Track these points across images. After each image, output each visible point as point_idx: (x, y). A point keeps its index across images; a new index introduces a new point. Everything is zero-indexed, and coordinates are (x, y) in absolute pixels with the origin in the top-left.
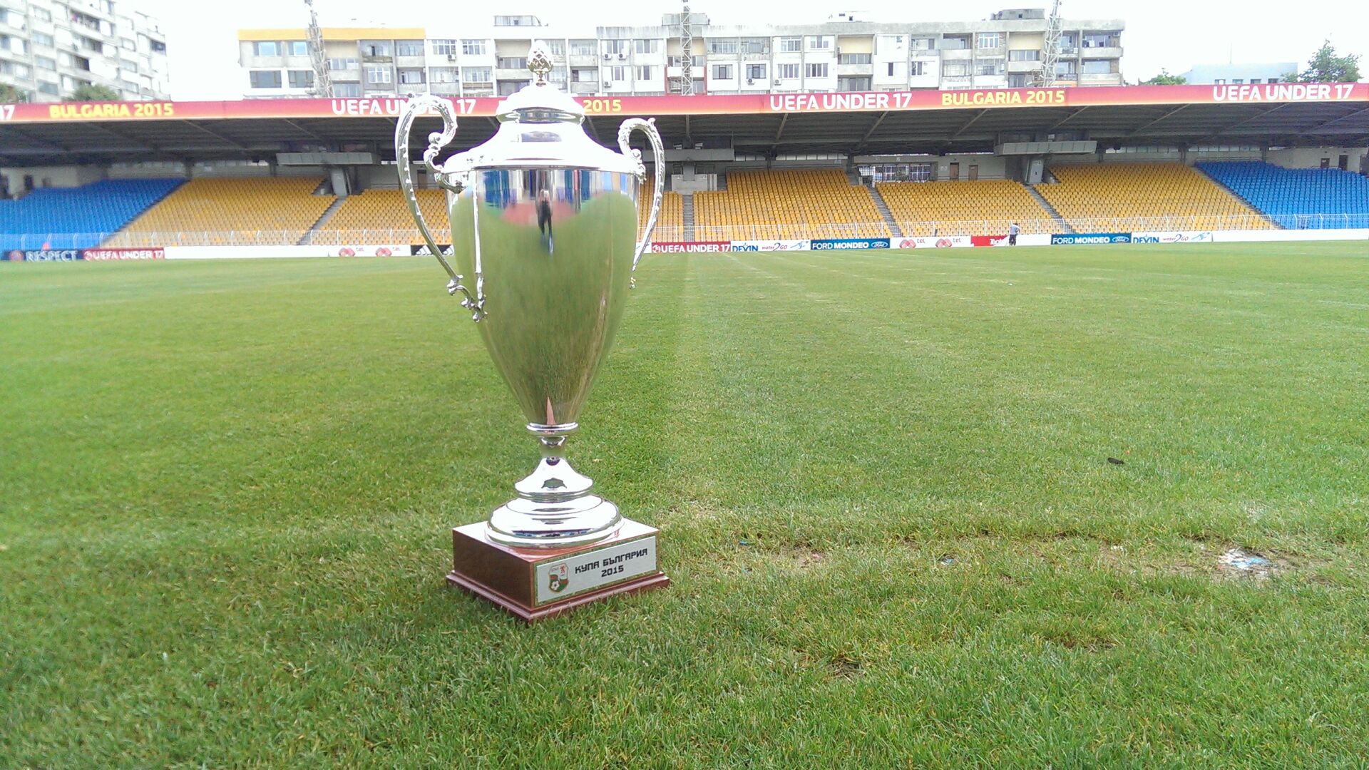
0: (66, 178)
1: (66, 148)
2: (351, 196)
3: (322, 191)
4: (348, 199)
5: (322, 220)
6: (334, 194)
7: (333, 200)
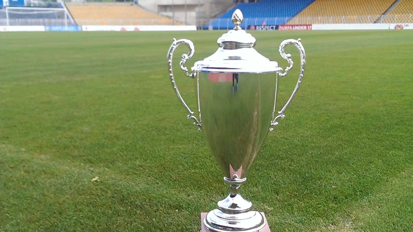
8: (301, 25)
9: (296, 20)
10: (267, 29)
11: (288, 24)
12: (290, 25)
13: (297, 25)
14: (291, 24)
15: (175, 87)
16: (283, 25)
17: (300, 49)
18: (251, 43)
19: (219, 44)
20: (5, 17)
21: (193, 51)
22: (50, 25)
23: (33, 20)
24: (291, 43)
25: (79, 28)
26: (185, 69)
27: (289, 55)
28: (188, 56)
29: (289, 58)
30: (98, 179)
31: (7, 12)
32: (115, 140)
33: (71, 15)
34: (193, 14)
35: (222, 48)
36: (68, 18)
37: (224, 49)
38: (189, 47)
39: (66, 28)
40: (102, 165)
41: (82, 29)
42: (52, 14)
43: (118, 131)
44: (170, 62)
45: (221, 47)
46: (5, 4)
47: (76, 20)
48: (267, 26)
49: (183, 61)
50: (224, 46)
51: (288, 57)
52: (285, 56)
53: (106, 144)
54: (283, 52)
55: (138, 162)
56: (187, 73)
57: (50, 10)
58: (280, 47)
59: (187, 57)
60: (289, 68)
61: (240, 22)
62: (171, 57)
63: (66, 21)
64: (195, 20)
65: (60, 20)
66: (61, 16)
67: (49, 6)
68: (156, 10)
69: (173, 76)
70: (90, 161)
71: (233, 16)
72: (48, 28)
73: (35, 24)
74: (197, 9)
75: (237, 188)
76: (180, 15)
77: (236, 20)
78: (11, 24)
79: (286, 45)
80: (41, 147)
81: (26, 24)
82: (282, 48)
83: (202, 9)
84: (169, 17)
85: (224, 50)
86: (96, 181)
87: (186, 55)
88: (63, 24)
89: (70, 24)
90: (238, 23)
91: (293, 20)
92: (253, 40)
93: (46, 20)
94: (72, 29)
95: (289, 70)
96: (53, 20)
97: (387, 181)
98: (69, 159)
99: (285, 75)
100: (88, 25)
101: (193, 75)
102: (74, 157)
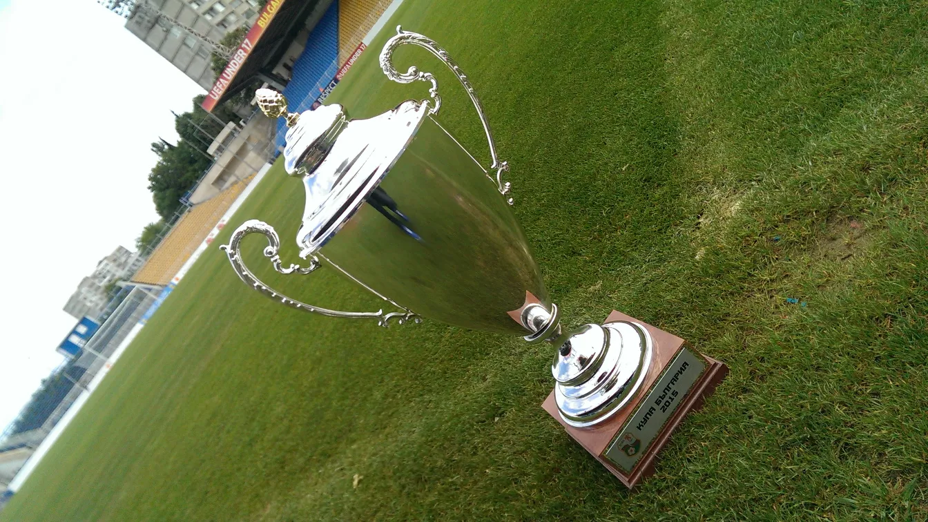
0: (296, 50)
1: (282, 36)
8: (354, 54)
9: (344, 54)
10: (329, 92)
11: (342, 65)
12: (345, 65)
13: (351, 58)
14: (344, 62)
15: (312, 310)
16: (339, 71)
17: (415, 41)
18: (339, 117)
19: (295, 174)
20: (95, 357)
21: (271, 230)
22: (142, 314)
23: (124, 328)
24: (393, 48)
25: (171, 286)
26: (293, 267)
27: (411, 70)
28: (273, 246)
29: (416, 72)
30: (359, 477)
31: (90, 350)
32: (323, 390)
33: (149, 284)
34: (251, 156)
35: (307, 174)
36: (150, 290)
37: (311, 172)
38: (258, 231)
39: (160, 301)
40: (342, 446)
41: (174, 285)
42: (133, 303)
43: (314, 373)
44: (259, 287)
45: (303, 175)
46: (81, 345)
47: (159, 283)
48: (326, 89)
49: (276, 261)
50: (307, 168)
51: (413, 73)
52: (407, 78)
53: (319, 407)
54: (399, 75)
55: (378, 395)
56: (303, 270)
57: (126, 303)
58: (385, 73)
59: (274, 249)
60: (434, 88)
61: (282, 106)
62: (251, 276)
63: (151, 295)
64: (260, 159)
65: (146, 300)
66: (141, 296)
67: (121, 299)
68: (216, 190)
69: (288, 300)
70: (326, 455)
71: (263, 109)
72: (144, 320)
73: (130, 329)
74: (250, 147)
75: (560, 333)
76: (241, 170)
77: (275, 109)
78: (108, 356)
79: (390, 60)
80: (257, 495)
81: (121, 339)
82: (391, 72)
83: (254, 141)
84: (235, 183)
85: (312, 176)
86: (360, 482)
87: (269, 248)
88: (153, 301)
89: (158, 293)
90: (282, 109)
91: (341, 57)
92: (335, 109)
93: (134, 315)
94: (165, 295)
95: (436, 91)
96: (140, 308)
97: (667, 91)
98: (300, 479)
99: (441, 104)
100: (175, 275)
101: (315, 263)
102: (303, 470)
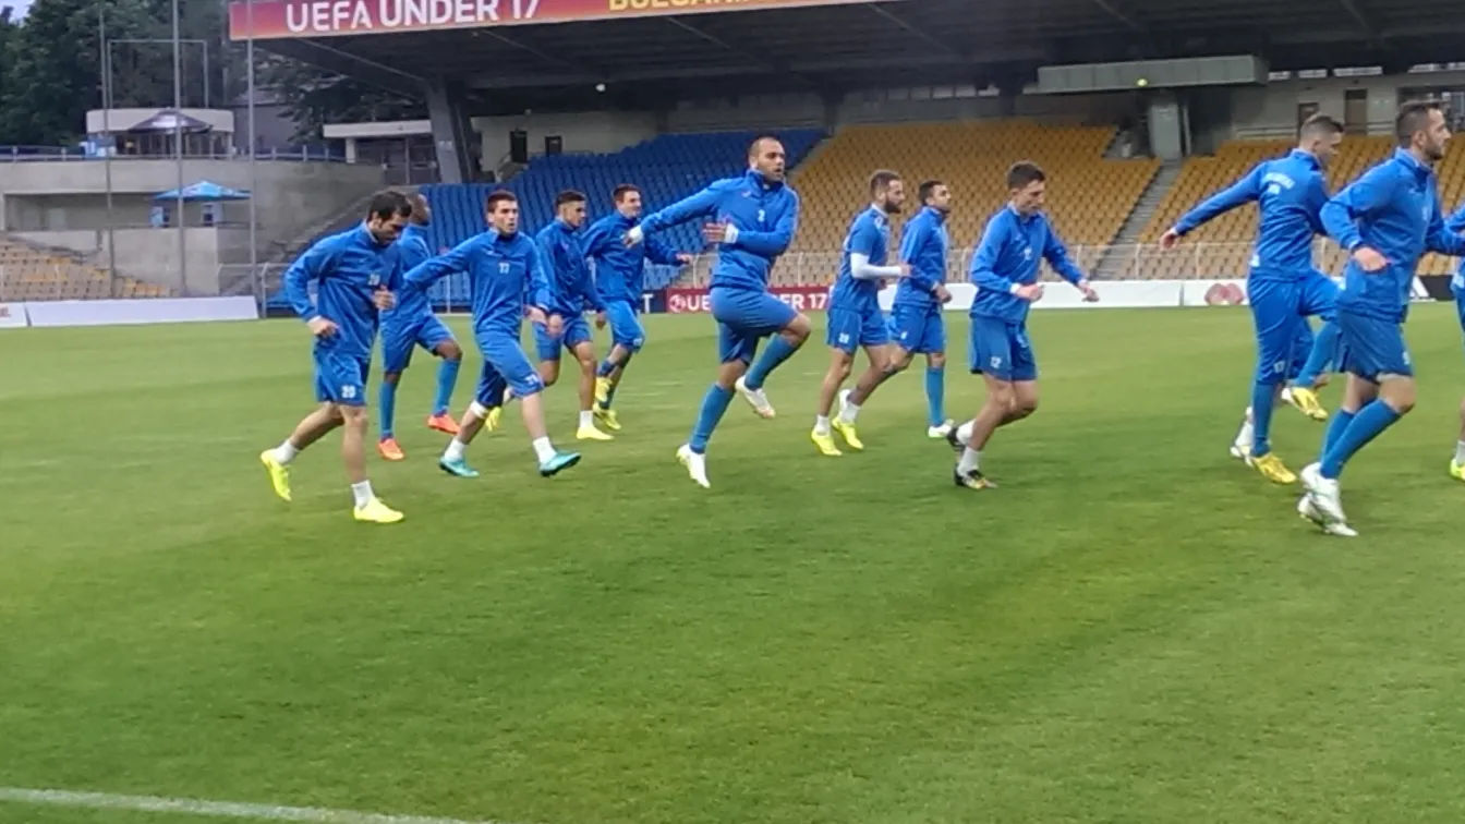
2: (1195, 160)
3: (1126, 150)
4: (1188, 167)
5: (1136, 219)
6: (1152, 156)
7: (1154, 169)
